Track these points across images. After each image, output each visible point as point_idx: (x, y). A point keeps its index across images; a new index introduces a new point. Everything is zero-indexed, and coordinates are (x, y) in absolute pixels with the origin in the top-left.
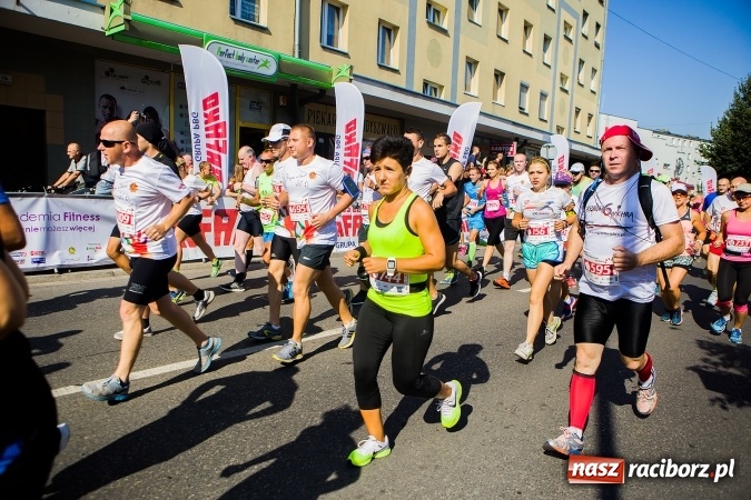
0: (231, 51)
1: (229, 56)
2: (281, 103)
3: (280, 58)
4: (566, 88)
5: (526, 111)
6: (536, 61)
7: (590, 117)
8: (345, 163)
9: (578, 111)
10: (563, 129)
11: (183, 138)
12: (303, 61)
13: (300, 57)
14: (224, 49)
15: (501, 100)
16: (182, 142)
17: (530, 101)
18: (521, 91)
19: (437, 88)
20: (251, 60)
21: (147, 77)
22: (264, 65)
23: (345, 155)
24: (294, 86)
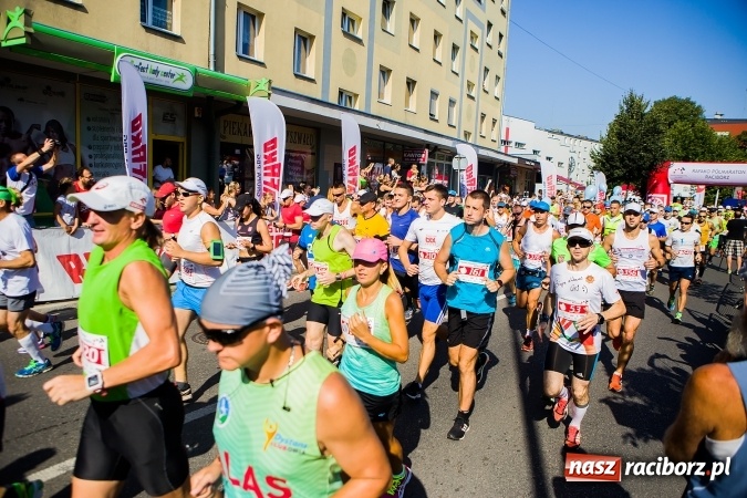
0: (144, 64)
1: (143, 69)
2: (197, 115)
3: (196, 71)
4: (473, 94)
5: (436, 118)
6: (445, 69)
7: (494, 121)
8: (266, 183)
9: (483, 116)
10: (470, 134)
11: (91, 152)
12: (219, 74)
13: (216, 70)
14: (137, 62)
15: (412, 108)
16: (90, 157)
17: (440, 107)
18: (431, 98)
19: (352, 97)
20: (166, 74)
21: (49, 88)
22: (180, 79)
23: (266, 174)
24: (210, 98)
